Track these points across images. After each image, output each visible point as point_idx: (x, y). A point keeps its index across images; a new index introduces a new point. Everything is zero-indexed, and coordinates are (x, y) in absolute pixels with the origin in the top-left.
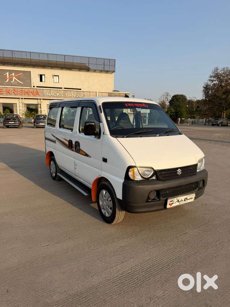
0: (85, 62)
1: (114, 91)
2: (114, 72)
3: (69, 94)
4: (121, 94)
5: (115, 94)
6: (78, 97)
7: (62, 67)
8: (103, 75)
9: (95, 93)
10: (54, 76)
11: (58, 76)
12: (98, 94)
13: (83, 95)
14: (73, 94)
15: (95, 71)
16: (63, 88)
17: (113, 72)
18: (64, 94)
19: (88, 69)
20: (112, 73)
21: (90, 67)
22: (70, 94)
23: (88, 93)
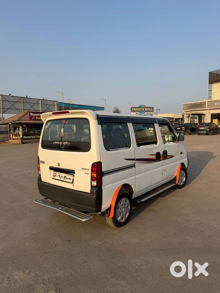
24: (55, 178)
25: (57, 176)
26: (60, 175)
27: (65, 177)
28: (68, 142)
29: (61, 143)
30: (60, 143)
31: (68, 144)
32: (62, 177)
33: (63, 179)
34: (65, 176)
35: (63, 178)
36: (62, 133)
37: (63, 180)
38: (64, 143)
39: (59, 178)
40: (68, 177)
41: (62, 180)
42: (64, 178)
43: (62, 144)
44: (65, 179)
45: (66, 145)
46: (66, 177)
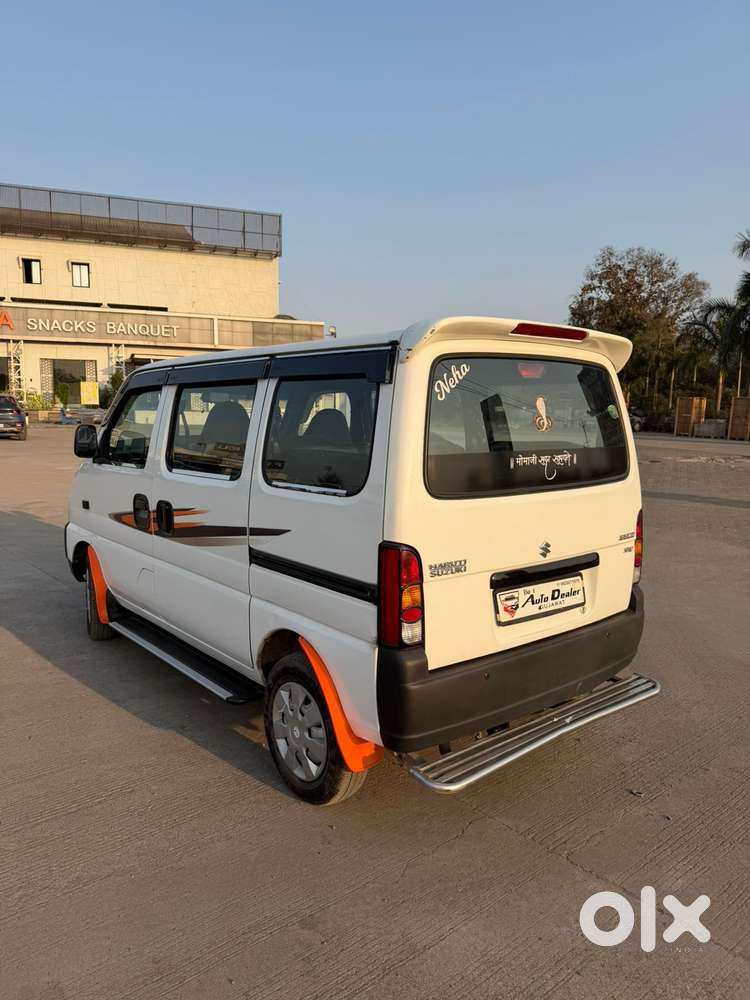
0: (181, 219)
1: (278, 317)
2: (278, 254)
3: (118, 325)
4: (297, 328)
5: (275, 325)
6: (147, 333)
7: (98, 235)
8: (242, 265)
9: (206, 323)
10: (73, 264)
11: (88, 265)
12: (220, 326)
13: (166, 328)
14: (129, 326)
15: (213, 250)
16: (105, 304)
17: (276, 256)
18: (99, 324)
19: (189, 245)
20: (272, 259)
21: (196, 239)
22: (121, 324)
23: (185, 321)
24: (519, 614)
25: (520, 606)
26: (532, 596)
27: (556, 593)
28: (571, 452)
29: (545, 460)
30: (543, 458)
31: (572, 458)
32: (546, 599)
33: (549, 606)
34: (554, 591)
35: (550, 601)
36: (544, 417)
37: (552, 608)
38: (558, 458)
39: (532, 610)
40: (564, 589)
41: (549, 609)
42: (553, 598)
43: (552, 464)
44: (560, 599)
45: (566, 464)
46: (558, 591)
